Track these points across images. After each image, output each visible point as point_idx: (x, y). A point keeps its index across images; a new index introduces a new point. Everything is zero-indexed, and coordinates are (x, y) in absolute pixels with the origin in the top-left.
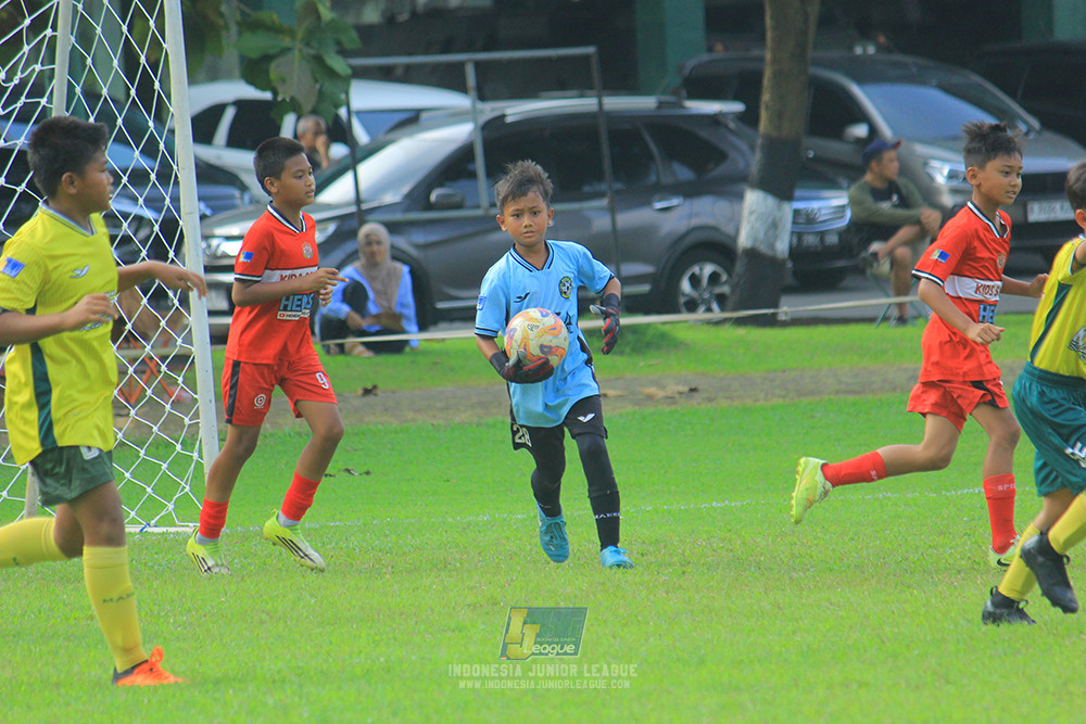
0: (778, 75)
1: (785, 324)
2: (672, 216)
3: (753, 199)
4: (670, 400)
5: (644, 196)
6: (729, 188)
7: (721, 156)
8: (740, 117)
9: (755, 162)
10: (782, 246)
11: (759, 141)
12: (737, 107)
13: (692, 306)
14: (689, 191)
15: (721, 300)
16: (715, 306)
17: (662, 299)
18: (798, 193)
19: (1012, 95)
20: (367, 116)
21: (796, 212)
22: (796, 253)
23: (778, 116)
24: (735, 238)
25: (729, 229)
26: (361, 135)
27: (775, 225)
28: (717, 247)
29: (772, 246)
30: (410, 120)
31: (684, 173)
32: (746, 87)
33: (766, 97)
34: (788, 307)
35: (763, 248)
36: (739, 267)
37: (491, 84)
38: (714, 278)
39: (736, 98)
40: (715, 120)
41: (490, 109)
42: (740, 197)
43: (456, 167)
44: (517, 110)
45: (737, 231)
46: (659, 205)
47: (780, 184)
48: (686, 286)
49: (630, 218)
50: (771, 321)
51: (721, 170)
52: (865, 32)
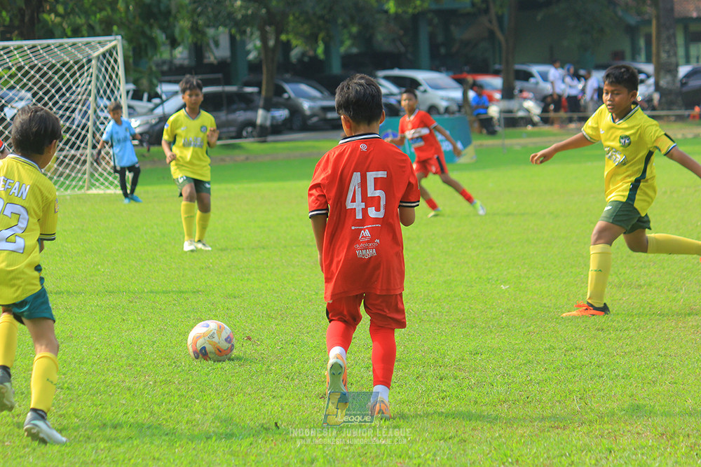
0: (267, 83)
1: (269, 142)
2: (241, 116)
3: (261, 112)
4: (242, 161)
5: (234, 111)
6: (255, 109)
7: (252, 101)
8: (257, 92)
9: (262, 103)
10: (268, 123)
11: (262, 98)
12: (256, 89)
13: (246, 138)
14: (245, 110)
15: (254, 137)
16: (252, 138)
17: (239, 136)
18: (272, 110)
20: (166, 93)
21: (271, 115)
22: (272, 125)
23: (267, 91)
24: (256, 122)
25: (255, 119)
26: (164, 97)
27: (266, 118)
28: (252, 124)
29: (266, 124)
31: (243, 105)
32: (259, 85)
33: (264, 87)
34: (270, 138)
35: (263, 124)
36: (258, 129)
38: (251, 131)
39: (256, 87)
40: (251, 94)
42: (257, 111)
45: (257, 120)
46: (238, 113)
47: (268, 107)
48: (244, 133)
49: (232, 117)
50: (265, 141)
51: (252, 105)
52: (287, 71)
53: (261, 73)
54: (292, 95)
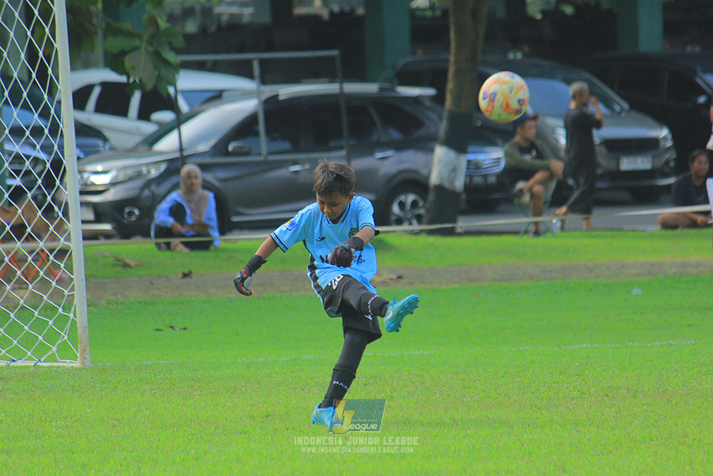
0: (458, 72)
1: (460, 235)
2: (387, 162)
3: (441, 152)
4: (385, 283)
5: (369, 150)
6: (425, 144)
7: (419, 124)
8: (434, 99)
9: (442, 128)
10: (459, 184)
11: (445, 115)
12: (430, 92)
13: (399, 221)
14: (399, 146)
15: (419, 219)
16: (415, 222)
17: (380, 217)
18: (470, 148)
19: (611, 87)
20: (186, 93)
21: (469, 161)
22: (469, 188)
23: (458, 98)
24: (428, 178)
25: (424, 172)
26: (183, 106)
27: (454, 170)
28: (416, 183)
29: (452, 183)
30: (216, 97)
31: (395, 135)
32: (436, 78)
33: (450, 85)
34: (462, 224)
35: (447, 185)
36: (431, 197)
37: (270, 74)
38: (414, 204)
39: (430, 85)
40: (416, 100)
41: (269, 91)
42: (432, 151)
43: (245, 128)
44: (286, 91)
45: (430, 172)
46: (379, 155)
48: (396, 209)
49: (361, 163)
50: (451, 232)
51: (420, 133)
52: (515, 44)
53: (447, 47)
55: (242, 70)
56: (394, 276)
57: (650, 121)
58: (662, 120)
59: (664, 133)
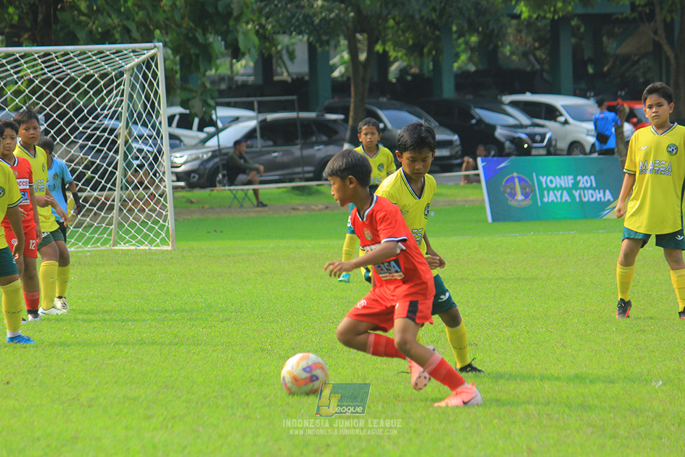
0: (356, 107)
2: (320, 152)
4: (320, 210)
5: (312, 145)
6: (339, 142)
7: (336, 132)
8: (343, 120)
9: (348, 135)
11: (349, 128)
12: (341, 117)
14: (326, 144)
17: (318, 177)
20: (222, 119)
26: (220, 125)
30: (236, 119)
31: (324, 138)
32: (345, 111)
33: (351, 113)
37: (263, 108)
39: (342, 114)
40: (335, 121)
41: (262, 117)
42: (342, 146)
43: (251, 135)
44: (271, 117)
46: (316, 148)
49: (307, 152)
51: (336, 137)
52: (383, 94)
53: (350, 96)
54: (389, 126)
55: (249, 106)
56: (324, 206)
57: (449, 132)
58: (455, 131)
59: (456, 137)
